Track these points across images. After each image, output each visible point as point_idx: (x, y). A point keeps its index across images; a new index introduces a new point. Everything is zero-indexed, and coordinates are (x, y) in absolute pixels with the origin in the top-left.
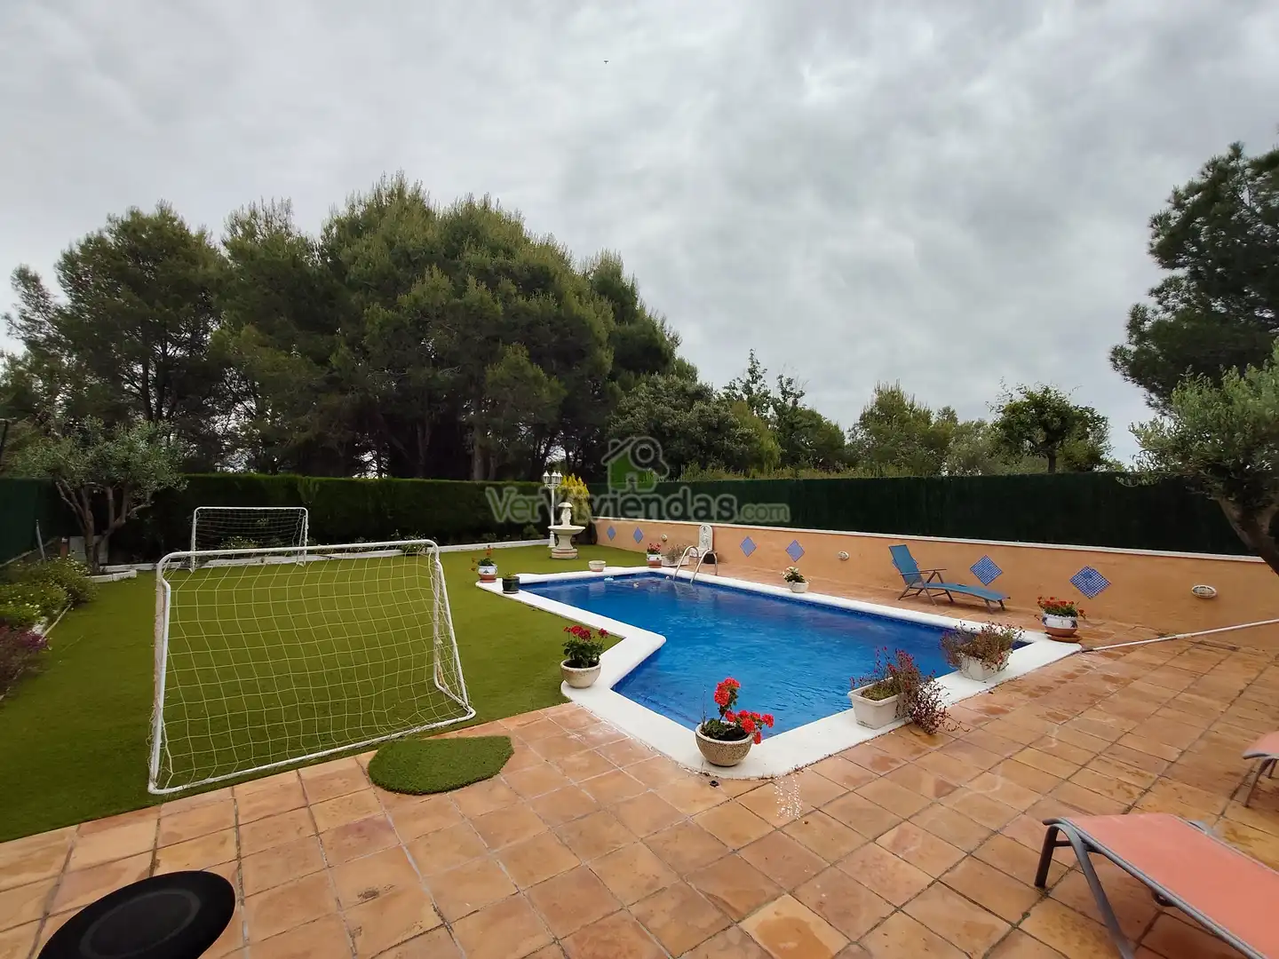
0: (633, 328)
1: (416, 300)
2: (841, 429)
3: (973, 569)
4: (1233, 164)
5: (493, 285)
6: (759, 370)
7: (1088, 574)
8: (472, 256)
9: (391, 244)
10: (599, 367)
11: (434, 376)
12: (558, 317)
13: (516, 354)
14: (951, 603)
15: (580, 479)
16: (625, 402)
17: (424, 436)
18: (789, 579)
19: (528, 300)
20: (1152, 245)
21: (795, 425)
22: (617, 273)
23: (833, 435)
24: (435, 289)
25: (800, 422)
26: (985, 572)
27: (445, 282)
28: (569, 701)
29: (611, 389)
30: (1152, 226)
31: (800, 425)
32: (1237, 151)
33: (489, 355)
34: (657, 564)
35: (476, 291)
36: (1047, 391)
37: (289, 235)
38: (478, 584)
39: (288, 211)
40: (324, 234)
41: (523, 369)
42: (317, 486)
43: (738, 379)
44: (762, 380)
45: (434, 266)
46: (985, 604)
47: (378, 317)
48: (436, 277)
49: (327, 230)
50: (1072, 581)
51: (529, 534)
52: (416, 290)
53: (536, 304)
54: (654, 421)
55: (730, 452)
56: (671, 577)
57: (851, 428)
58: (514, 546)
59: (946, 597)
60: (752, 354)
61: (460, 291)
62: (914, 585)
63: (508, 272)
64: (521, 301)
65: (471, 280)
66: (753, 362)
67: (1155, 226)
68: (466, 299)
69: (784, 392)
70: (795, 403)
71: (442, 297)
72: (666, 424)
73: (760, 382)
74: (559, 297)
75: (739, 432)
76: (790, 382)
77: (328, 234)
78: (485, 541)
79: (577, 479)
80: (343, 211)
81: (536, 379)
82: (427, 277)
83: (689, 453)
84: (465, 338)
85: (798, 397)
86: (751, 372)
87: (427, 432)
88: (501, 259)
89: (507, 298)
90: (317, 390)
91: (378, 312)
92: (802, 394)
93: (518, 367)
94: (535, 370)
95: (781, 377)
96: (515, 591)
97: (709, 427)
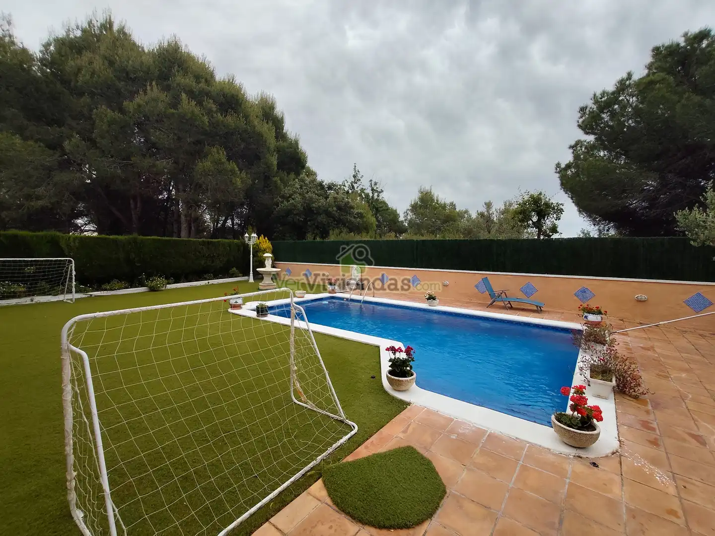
0: (285, 144)
1: (139, 106)
2: (398, 212)
3: (521, 290)
4: (628, 82)
5: (200, 103)
6: (359, 176)
7: (584, 291)
8: (180, 79)
9: (111, 63)
10: (269, 167)
11: (154, 166)
12: (246, 131)
13: (218, 154)
14: (511, 308)
15: (266, 238)
16: (287, 191)
17: (136, 207)
18: (429, 299)
19: (225, 116)
20: (578, 122)
21: (379, 209)
22: (272, 108)
23: (394, 214)
24: (155, 100)
25: (382, 207)
26: (528, 291)
27: (164, 97)
28: (409, 404)
29: (276, 181)
30: (580, 112)
31: (381, 209)
32: (630, 76)
33: (197, 153)
34: (333, 291)
35: (187, 105)
36: (541, 194)
37: (13, 43)
38: (230, 310)
39: (9, 23)
40: (43, 49)
41: (223, 163)
42: (77, 241)
43: (346, 180)
44: (360, 182)
45: (154, 83)
46: (535, 308)
47: (106, 116)
48: (154, 91)
49: (47, 46)
50: (575, 295)
51: (233, 274)
52: (139, 99)
53: (230, 120)
54: (307, 203)
55: (351, 222)
56: (347, 299)
57: (405, 211)
58: (228, 281)
59: (509, 305)
60: (355, 166)
61: (175, 103)
62: (495, 300)
63: (208, 94)
64: (220, 117)
65: (184, 96)
66: (355, 171)
67: (581, 112)
68: (180, 110)
69: (373, 190)
70: (378, 196)
71: (161, 106)
72: (314, 205)
73: (359, 183)
74: (246, 117)
75: (356, 211)
76: (376, 184)
77: (47, 50)
78: (206, 279)
79: (264, 238)
80: (61, 33)
81: (233, 172)
82: (149, 91)
83: (328, 223)
84: (179, 139)
85: (380, 192)
86: (354, 176)
87: (139, 205)
88: (202, 85)
89: (209, 112)
90: (50, 169)
91: (105, 113)
92: (382, 191)
93: (218, 162)
94: (232, 166)
95: (371, 181)
96: (265, 315)
97: (339, 208)
